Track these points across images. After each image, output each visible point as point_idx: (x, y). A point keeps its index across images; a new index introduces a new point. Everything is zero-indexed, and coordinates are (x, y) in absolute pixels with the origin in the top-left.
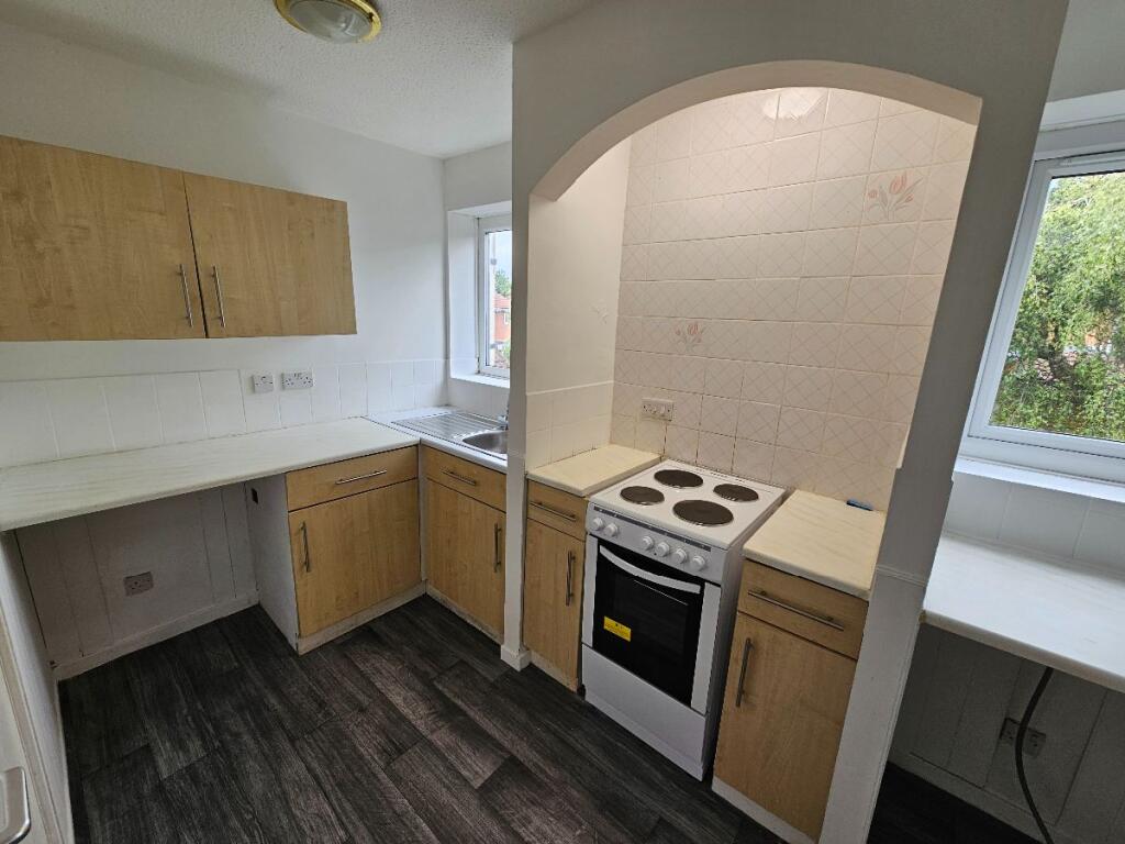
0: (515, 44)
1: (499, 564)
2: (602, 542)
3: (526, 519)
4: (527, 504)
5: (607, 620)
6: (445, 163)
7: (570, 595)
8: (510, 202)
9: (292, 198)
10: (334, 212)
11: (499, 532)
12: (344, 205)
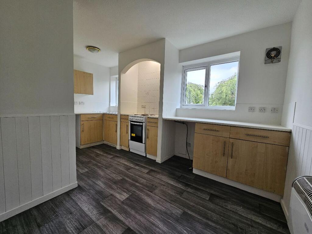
0: (119, 53)
1: (116, 131)
2: (131, 121)
3: (121, 121)
4: (121, 119)
5: (132, 134)
6: (110, 68)
7: (127, 132)
8: (118, 75)
9: (84, 73)
10: (91, 75)
11: (117, 125)
12: (92, 74)
